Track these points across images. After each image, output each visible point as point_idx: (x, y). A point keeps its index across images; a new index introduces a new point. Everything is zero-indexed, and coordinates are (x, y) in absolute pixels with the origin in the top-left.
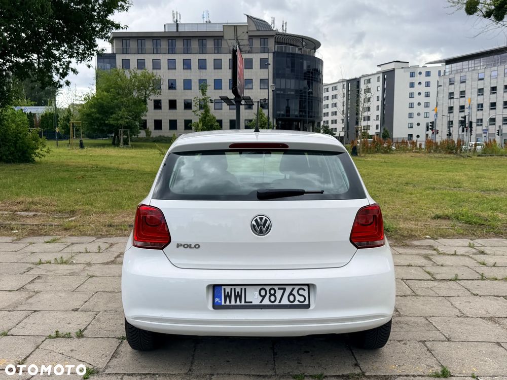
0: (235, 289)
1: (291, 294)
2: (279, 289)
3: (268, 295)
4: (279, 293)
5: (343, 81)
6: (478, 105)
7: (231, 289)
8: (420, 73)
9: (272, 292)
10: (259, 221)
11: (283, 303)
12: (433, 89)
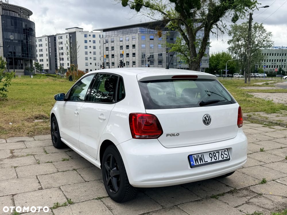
0: (198, 156)
1: (222, 154)
2: (217, 152)
3: (213, 156)
4: (217, 155)
5: (46, 36)
6: (121, 54)
7: (197, 156)
8: (90, 35)
9: (214, 154)
10: (206, 117)
11: (220, 160)
12: (97, 45)
